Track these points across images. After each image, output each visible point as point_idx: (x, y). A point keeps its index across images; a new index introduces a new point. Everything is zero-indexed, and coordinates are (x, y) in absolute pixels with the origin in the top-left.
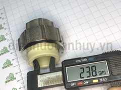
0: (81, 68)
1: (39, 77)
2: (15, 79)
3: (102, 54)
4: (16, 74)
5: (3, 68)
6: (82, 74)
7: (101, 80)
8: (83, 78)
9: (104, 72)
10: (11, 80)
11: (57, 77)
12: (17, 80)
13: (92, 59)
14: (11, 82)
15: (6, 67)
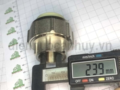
0: (87, 65)
1: (44, 71)
2: (22, 70)
3: (111, 51)
4: (23, 65)
5: (11, 59)
6: (88, 71)
7: (108, 79)
8: (89, 75)
9: (112, 71)
10: (18, 71)
11: (62, 72)
12: (23, 71)
13: (100, 56)
14: (17, 73)
15: (13, 58)
